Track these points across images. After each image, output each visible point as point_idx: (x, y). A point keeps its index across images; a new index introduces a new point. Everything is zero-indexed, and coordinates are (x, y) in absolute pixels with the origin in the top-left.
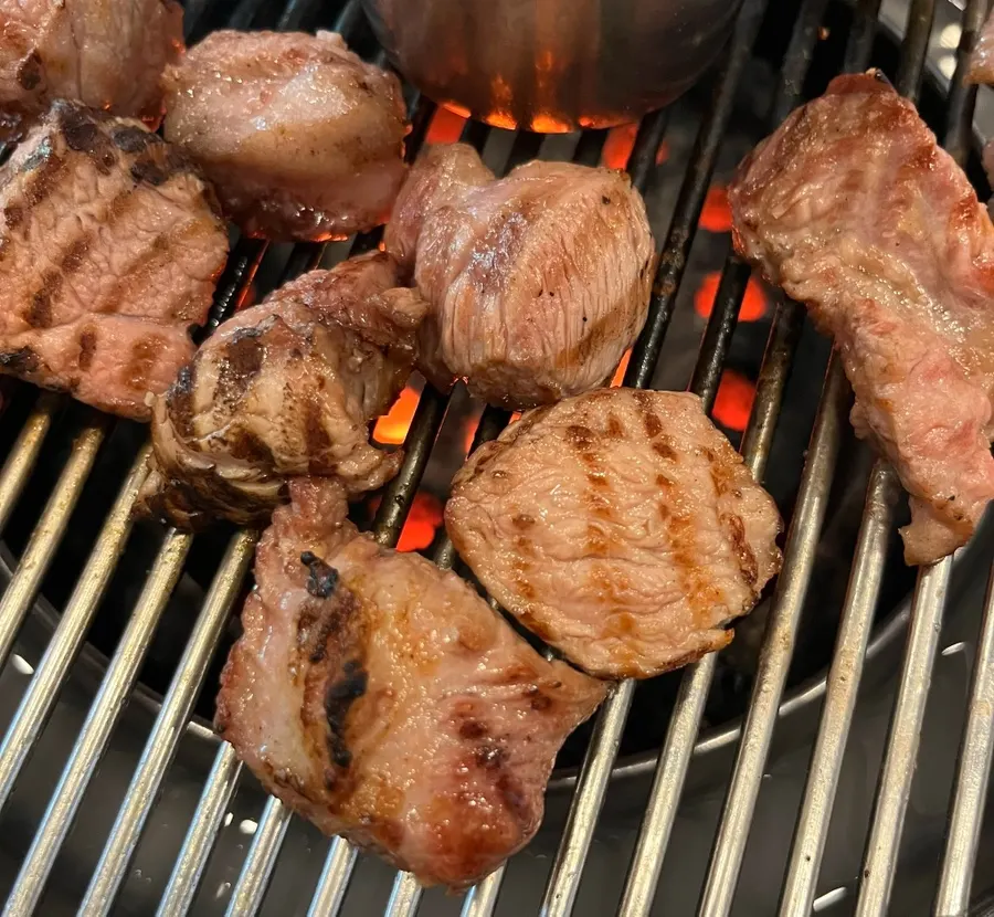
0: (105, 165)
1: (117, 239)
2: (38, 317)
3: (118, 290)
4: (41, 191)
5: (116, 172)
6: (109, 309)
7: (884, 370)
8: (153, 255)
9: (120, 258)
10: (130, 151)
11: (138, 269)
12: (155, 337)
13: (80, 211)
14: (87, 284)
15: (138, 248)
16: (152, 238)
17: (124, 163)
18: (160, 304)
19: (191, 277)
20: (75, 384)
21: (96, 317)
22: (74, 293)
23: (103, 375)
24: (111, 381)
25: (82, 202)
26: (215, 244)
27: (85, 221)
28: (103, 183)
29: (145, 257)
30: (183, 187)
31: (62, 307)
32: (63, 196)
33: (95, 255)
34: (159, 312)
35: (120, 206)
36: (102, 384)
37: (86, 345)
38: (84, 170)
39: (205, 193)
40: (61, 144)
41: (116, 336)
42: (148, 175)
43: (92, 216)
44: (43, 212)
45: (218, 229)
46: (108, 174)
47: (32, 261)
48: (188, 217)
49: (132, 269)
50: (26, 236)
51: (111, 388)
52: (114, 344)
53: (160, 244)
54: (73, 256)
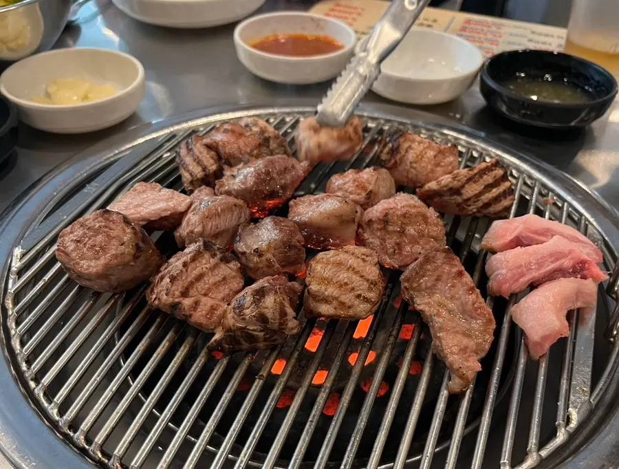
0: (214, 256)
1: (212, 275)
2: (185, 294)
3: (209, 289)
4: (194, 259)
5: (216, 258)
6: (205, 295)
7: (440, 328)
8: (222, 281)
9: (212, 280)
10: (221, 253)
11: (216, 284)
12: (217, 305)
13: (204, 266)
14: (201, 286)
15: (218, 279)
16: (223, 276)
17: (219, 256)
18: (220, 296)
19: (231, 290)
20: (191, 316)
21: (201, 296)
22: (197, 289)
23: (200, 313)
24: (202, 316)
25: (204, 264)
26: (240, 282)
27: (204, 269)
28: (212, 260)
29: (219, 281)
30: (234, 265)
31: (192, 292)
32: (200, 262)
33: (205, 278)
34: (220, 297)
35: (215, 267)
36: (199, 316)
37: (197, 303)
38: (207, 256)
39: (240, 268)
40: (202, 248)
41: (207, 302)
42: (225, 260)
43: (206, 268)
44: (193, 265)
45: (242, 278)
46: (213, 258)
47: (187, 278)
48: (234, 273)
49: (215, 284)
50: (187, 271)
51: (202, 318)
52: (205, 305)
53: (224, 279)
54: (200, 277)
